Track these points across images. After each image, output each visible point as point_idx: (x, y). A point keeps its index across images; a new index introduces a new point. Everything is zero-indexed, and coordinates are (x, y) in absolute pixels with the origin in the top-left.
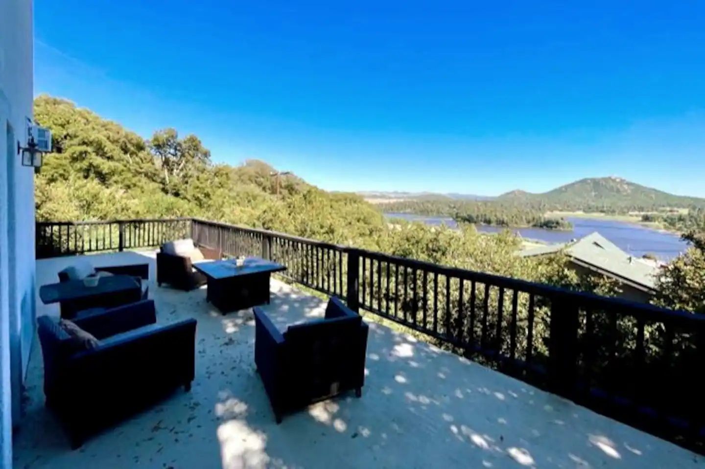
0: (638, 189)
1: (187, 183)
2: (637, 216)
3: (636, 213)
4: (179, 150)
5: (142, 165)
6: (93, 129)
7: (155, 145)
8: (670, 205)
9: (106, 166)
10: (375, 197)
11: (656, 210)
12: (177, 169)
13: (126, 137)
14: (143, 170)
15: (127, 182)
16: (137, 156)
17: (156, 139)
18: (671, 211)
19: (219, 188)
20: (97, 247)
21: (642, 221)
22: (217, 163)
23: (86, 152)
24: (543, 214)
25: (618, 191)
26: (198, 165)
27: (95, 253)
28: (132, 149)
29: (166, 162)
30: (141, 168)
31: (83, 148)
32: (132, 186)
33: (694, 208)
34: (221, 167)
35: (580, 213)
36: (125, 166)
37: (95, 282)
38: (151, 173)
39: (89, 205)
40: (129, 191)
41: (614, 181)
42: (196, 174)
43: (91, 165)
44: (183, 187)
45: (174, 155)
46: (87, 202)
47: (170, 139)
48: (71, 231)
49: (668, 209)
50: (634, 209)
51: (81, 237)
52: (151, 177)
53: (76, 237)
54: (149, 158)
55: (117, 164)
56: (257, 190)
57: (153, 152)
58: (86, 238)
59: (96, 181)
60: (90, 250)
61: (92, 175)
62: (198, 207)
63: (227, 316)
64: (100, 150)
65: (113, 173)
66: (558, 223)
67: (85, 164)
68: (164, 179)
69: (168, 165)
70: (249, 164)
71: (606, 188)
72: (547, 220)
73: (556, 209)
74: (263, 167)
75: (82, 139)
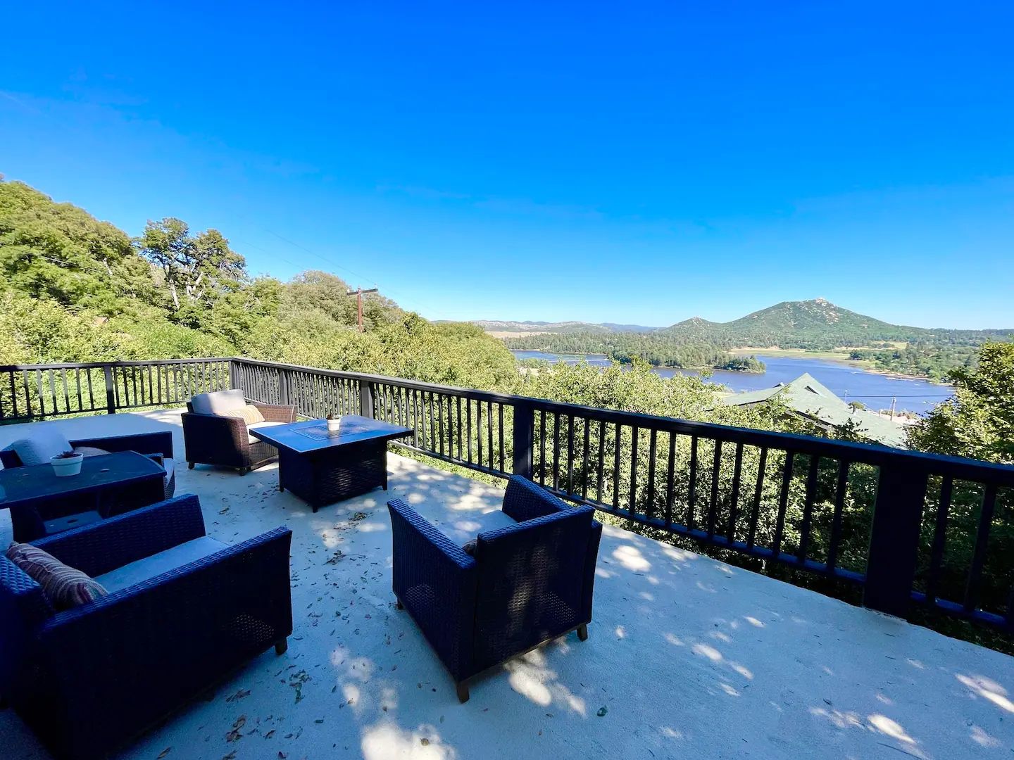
0: (847, 316)
1: (210, 307)
2: (844, 352)
3: (844, 348)
4: (193, 256)
5: (131, 279)
6: (39, 216)
7: (151, 247)
8: (885, 339)
9: (67, 280)
10: (500, 329)
11: (868, 345)
12: (192, 286)
13: (97, 231)
14: (133, 287)
15: (106, 307)
16: (120, 263)
17: (151, 236)
18: (885, 346)
19: (264, 315)
20: (68, 407)
21: (849, 359)
22: (259, 277)
23: (30, 256)
24: (728, 351)
25: (823, 320)
26: (225, 278)
27: (65, 417)
28: (110, 251)
29: (172, 275)
30: (130, 284)
31: (25, 249)
32: (116, 312)
33: (913, 342)
34: (265, 283)
35: (775, 349)
36: (101, 280)
37: (75, 466)
38: (148, 291)
39: (45, 340)
40: (113, 320)
41: (819, 305)
42: (224, 294)
43: (40, 277)
44: (204, 314)
45: (184, 264)
46: (40, 334)
47: (175, 236)
48: (17, 384)
49: (882, 343)
50: (841, 344)
51: (37, 392)
52: (149, 298)
53: (27, 394)
54: (141, 267)
55: (86, 276)
56: (325, 319)
57: (147, 257)
58: (47, 394)
59: (53, 302)
60: (56, 413)
61: (44, 295)
62: (231, 346)
63: (320, 513)
64: (54, 253)
65: (80, 291)
66: (746, 364)
67: (29, 276)
68: (172, 301)
69: (176, 279)
70: (310, 279)
71: (809, 316)
72: (732, 359)
73: (745, 345)
74: (332, 283)
75: (20, 234)
